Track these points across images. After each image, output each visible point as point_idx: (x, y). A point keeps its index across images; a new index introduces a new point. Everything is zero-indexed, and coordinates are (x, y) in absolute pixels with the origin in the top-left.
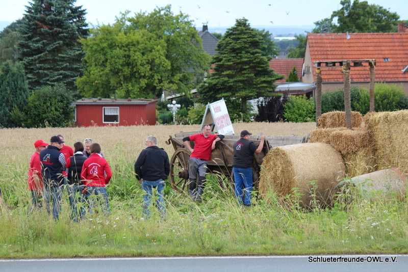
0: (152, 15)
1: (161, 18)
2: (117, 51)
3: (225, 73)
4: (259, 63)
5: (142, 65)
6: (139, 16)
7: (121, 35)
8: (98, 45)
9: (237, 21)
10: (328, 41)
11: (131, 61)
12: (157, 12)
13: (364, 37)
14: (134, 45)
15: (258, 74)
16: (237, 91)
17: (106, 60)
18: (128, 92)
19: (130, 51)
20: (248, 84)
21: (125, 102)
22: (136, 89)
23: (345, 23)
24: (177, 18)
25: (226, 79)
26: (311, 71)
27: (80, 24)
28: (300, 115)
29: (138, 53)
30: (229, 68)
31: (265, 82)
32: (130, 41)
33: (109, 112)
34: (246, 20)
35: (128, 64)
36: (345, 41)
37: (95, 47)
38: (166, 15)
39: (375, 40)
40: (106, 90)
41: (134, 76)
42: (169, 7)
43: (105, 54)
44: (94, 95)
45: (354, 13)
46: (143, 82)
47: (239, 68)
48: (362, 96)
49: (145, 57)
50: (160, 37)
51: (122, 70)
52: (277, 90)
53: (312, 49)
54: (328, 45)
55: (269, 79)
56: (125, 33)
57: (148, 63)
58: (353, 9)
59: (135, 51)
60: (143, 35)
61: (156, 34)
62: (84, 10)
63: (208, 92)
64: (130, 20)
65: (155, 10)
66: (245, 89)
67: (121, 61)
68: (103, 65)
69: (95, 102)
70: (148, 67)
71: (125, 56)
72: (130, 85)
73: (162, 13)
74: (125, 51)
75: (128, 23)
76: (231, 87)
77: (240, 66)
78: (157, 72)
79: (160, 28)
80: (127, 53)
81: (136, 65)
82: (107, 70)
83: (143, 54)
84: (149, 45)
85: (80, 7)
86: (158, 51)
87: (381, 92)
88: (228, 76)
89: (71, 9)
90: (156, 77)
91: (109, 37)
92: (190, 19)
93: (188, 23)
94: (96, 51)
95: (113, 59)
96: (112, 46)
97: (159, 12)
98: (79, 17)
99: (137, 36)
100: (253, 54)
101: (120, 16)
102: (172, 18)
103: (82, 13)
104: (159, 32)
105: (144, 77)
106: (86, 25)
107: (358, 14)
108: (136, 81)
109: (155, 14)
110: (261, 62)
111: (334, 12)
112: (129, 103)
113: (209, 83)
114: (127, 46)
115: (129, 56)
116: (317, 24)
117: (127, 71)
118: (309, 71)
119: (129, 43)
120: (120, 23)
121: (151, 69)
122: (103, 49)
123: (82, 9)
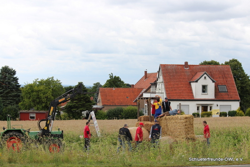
0: (46, 80)
1: (50, 81)
2: (35, 93)
3: (74, 102)
4: (87, 98)
5: (43, 98)
6: (42, 80)
7: (36, 87)
8: (28, 91)
9: (79, 83)
10: (107, 91)
11: (39, 97)
12: (48, 79)
13: (119, 89)
14: (40, 91)
15: (87, 102)
16: (79, 108)
17: (30, 97)
18: (38, 108)
19: (39, 93)
20: (83, 106)
21: (37, 112)
22: (41, 107)
23: (111, 84)
24: (56, 82)
25: (75, 104)
26: (101, 101)
27: (16, 83)
28: (102, 117)
29: (42, 94)
30: (76, 100)
31: (89, 105)
32: (39, 89)
33: (32, 115)
34: (82, 83)
35: (38, 98)
36: (113, 91)
37: (26, 92)
38: (52, 80)
39: (124, 91)
40: (30, 107)
41: (40, 102)
42: (53, 78)
43: (30, 94)
44: (26, 109)
45: (115, 81)
46: (44, 105)
47: (79, 100)
48: (124, 110)
49: (44, 95)
50: (50, 88)
51: (36, 100)
52: (93, 108)
53: (101, 93)
54: (107, 92)
55: (91, 104)
56: (37, 87)
57: (45, 98)
58: (114, 79)
59: (41, 93)
60: (44, 87)
61: (48, 87)
62: (18, 78)
63: (68, 108)
64: (38, 82)
65: (48, 78)
66: (82, 107)
67: (36, 97)
68: (29, 98)
69: (27, 111)
70: (45, 99)
71: (37, 95)
72: (39, 106)
73: (50, 79)
74: (37, 93)
75: (38, 83)
76: (77, 106)
77: (80, 99)
78: (49, 101)
79: (49, 85)
80: (38, 94)
81: (41, 98)
82: (31, 100)
83: (44, 94)
84: (46, 91)
85: (16, 77)
86: (49, 93)
87: (131, 109)
88: (75, 102)
89: (13, 78)
90: (48, 103)
91: (31, 88)
92: (60, 82)
93: (60, 83)
94: (27, 93)
95: (33, 96)
96: (33, 91)
97: (49, 79)
98: (16, 81)
99: (41, 88)
100: (85, 94)
101: (35, 81)
102: (54, 82)
103: (17, 79)
104: (49, 87)
105: (44, 103)
106: (19, 84)
107: (116, 81)
108: (41, 104)
109: (48, 80)
110: (88, 98)
111: (107, 80)
112: (39, 112)
113: (69, 105)
114: (38, 91)
115: (39, 95)
116: (94, 84)
117: (38, 100)
118: (100, 101)
119: (39, 90)
120: (35, 83)
121: (46, 100)
122: (29, 92)
123: (17, 78)
